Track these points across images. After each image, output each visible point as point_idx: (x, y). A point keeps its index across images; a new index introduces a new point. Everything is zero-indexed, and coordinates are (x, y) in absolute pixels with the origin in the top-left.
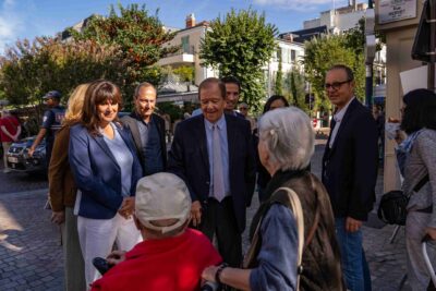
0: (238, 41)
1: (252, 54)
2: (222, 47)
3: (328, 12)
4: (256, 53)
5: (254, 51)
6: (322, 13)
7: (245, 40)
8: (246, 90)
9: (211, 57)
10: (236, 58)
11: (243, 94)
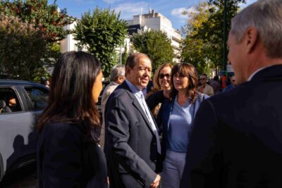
0: (104, 29)
1: (112, 39)
2: (92, 33)
3: (138, 16)
4: (115, 39)
5: (113, 36)
6: (134, 16)
7: (108, 29)
8: (107, 64)
9: (84, 39)
10: (102, 41)
11: (104, 66)
